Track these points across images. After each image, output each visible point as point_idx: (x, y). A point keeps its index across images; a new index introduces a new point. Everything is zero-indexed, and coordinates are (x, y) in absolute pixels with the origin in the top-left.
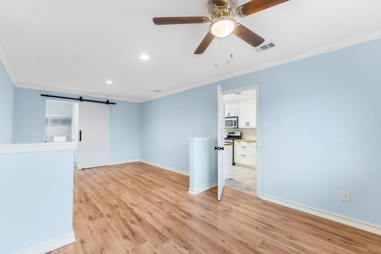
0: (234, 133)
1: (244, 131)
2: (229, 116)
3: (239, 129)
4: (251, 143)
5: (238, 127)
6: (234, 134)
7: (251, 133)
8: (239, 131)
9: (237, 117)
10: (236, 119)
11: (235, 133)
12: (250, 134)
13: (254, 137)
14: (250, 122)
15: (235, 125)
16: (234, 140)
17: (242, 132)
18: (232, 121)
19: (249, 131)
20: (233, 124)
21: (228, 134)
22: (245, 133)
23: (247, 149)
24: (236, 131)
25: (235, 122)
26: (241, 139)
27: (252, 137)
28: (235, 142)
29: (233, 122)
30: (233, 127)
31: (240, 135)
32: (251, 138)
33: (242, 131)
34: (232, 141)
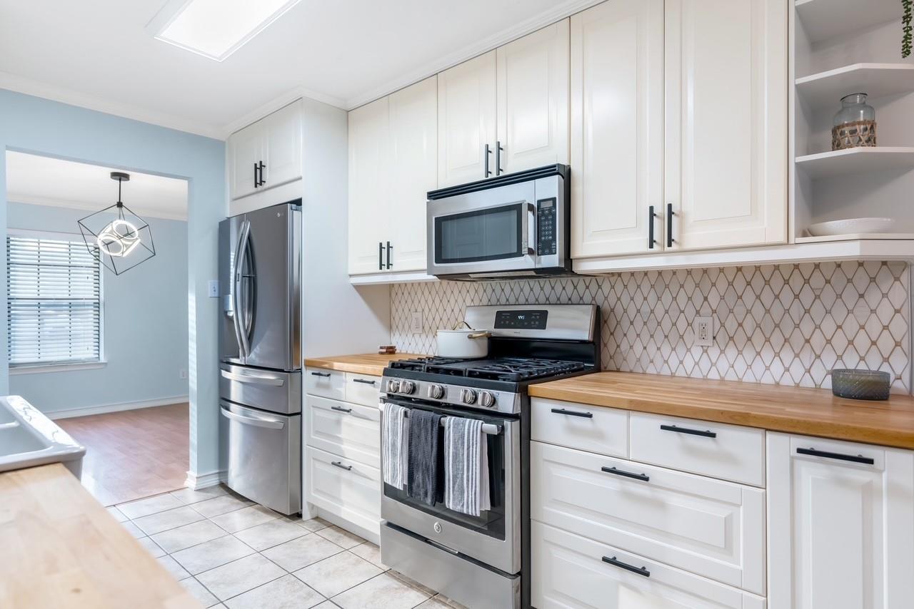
0: (540, 319)
1: (625, 299)
2: (493, 168)
3: (581, 287)
4: (724, 432)
5: (568, 258)
6: (543, 326)
7: (690, 312)
8: (581, 302)
9: (566, 174)
10: (550, 188)
11: (544, 314)
12: (682, 324)
13: (714, 352)
14: (690, 207)
15: (544, 246)
16: (535, 388)
17: (605, 307)
18: (517, 208)
19: (667, 298)
20: (530, 240)
21: (490, 328)
22: (632, 312)
23: (662, 495)
24: (559, 303)
25: (543, 212)
26: (598, 369)
27: (697, 352)
28: (542, 409)
29: (530, 221)
30: (526, 262)
31: (586, 335)
32: (689, 363)
33: (608, 296)
34: (507, 401)
